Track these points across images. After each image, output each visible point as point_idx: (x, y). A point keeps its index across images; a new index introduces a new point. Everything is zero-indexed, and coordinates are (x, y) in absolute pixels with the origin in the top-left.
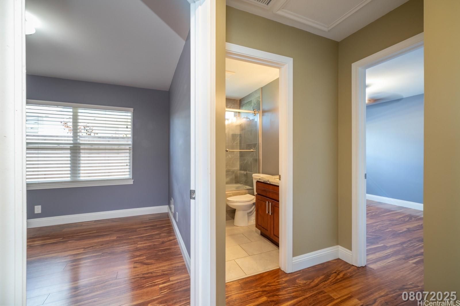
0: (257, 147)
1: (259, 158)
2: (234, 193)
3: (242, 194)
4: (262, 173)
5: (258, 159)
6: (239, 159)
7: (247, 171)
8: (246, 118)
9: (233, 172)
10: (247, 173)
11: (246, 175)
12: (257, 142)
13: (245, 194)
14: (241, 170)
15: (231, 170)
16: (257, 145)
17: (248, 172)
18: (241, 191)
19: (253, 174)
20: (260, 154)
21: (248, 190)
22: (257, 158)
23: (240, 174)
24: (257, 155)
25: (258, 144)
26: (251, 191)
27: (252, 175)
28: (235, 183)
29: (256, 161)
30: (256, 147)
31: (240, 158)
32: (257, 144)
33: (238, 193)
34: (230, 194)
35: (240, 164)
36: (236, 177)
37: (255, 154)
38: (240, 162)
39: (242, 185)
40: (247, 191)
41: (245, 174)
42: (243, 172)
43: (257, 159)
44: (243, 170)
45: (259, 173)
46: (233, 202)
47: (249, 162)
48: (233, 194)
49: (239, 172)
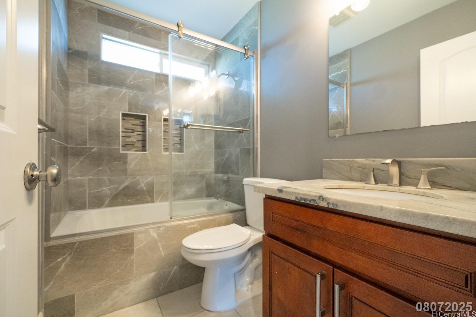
0: (250, 125)
1: (255, 147)
2: (203, 221)
3: (220, 225)
4: (262, 176)
5: (253, 149)
6: (213, 153)
7: (229, 173)
8: (227, 75)
9: (203, 176)
10: (228, 178)
11: (227, 182)
12: (250, 115)
13: (227, 223)
14: (217, 172)
15: (200, 173)
16: (251, 120)
17: (230, 175)
18: (217, 216)
19: (245, 179)
20: (257, 138)
21: (232, 212)
22: (251, 147)
23: (215, 179)
24: (251, 140)
25: (253, 117)
26: (238, 215)
27: (242, 181)
28: (207, 196)
29: (249, 152)
30: (248, 125)
31: (215, 151)
32: (249, 118)
33: (213, 220)
34: (193, 226)
35: (215, 162)
36: (208, 186)
37: (245, 140)
38: (215, 158)
39: (220, 199)
40: (230, 216)
41: (226, 179)
42: (221, 175)
43: (249, 149)
44: (221, 173)
45: (255, 176)
46: (200, 252)
47: (234, 157)
48: (200, 225)
49: (214, 175)
